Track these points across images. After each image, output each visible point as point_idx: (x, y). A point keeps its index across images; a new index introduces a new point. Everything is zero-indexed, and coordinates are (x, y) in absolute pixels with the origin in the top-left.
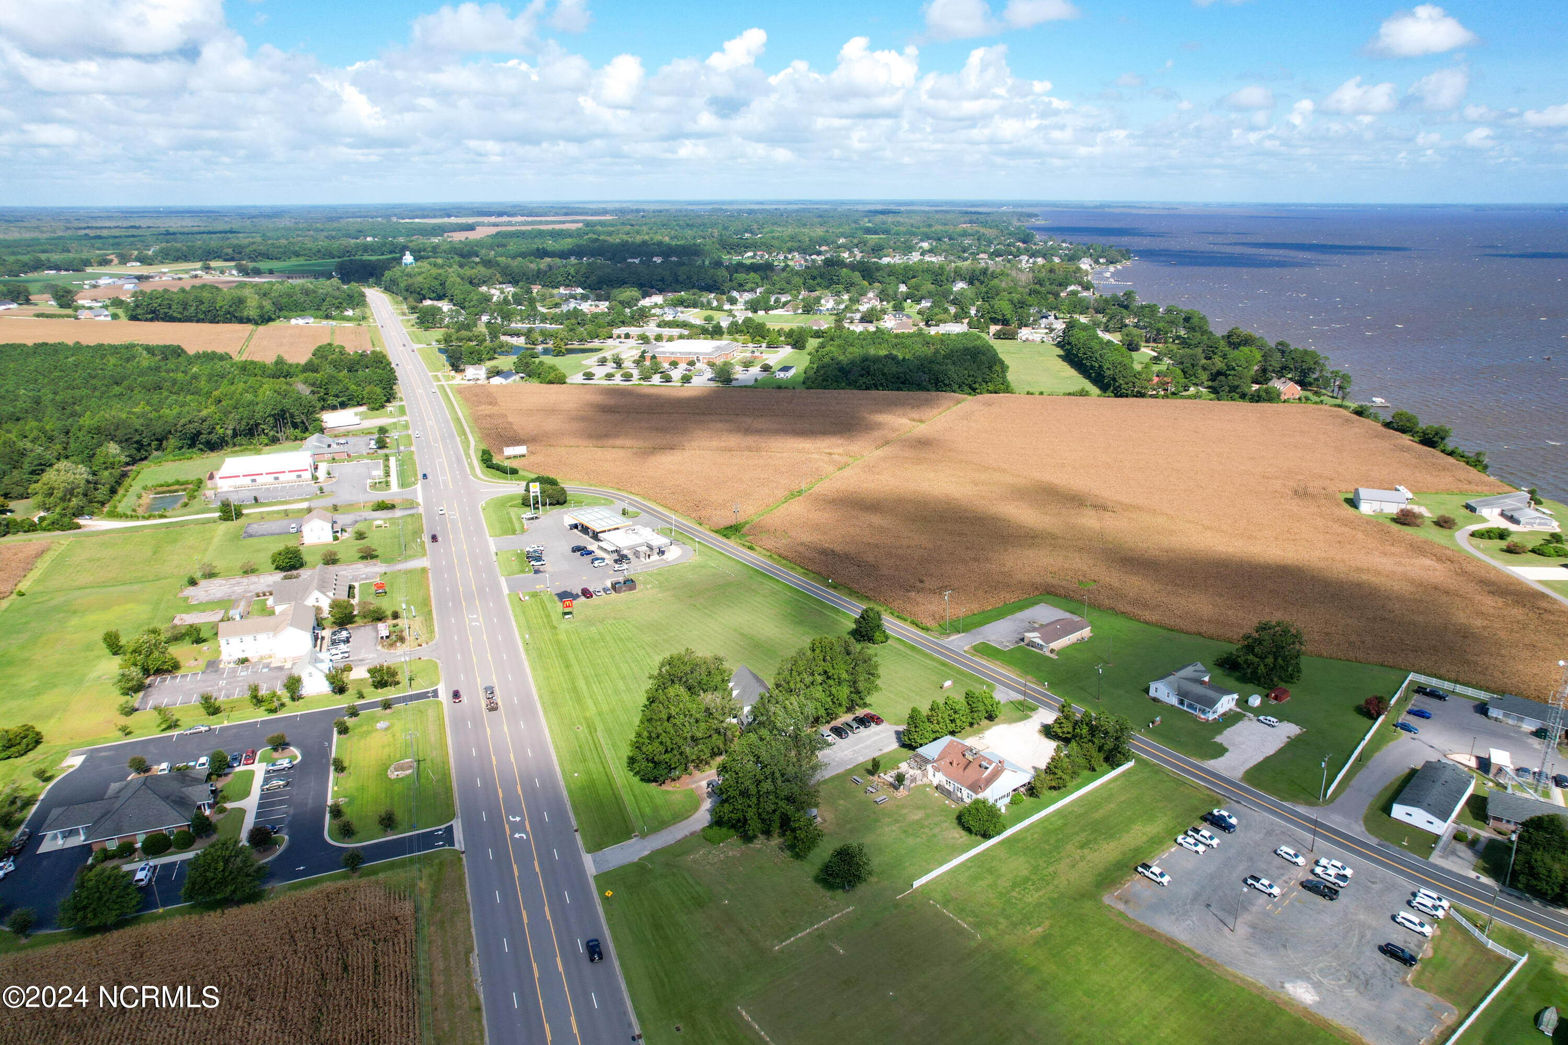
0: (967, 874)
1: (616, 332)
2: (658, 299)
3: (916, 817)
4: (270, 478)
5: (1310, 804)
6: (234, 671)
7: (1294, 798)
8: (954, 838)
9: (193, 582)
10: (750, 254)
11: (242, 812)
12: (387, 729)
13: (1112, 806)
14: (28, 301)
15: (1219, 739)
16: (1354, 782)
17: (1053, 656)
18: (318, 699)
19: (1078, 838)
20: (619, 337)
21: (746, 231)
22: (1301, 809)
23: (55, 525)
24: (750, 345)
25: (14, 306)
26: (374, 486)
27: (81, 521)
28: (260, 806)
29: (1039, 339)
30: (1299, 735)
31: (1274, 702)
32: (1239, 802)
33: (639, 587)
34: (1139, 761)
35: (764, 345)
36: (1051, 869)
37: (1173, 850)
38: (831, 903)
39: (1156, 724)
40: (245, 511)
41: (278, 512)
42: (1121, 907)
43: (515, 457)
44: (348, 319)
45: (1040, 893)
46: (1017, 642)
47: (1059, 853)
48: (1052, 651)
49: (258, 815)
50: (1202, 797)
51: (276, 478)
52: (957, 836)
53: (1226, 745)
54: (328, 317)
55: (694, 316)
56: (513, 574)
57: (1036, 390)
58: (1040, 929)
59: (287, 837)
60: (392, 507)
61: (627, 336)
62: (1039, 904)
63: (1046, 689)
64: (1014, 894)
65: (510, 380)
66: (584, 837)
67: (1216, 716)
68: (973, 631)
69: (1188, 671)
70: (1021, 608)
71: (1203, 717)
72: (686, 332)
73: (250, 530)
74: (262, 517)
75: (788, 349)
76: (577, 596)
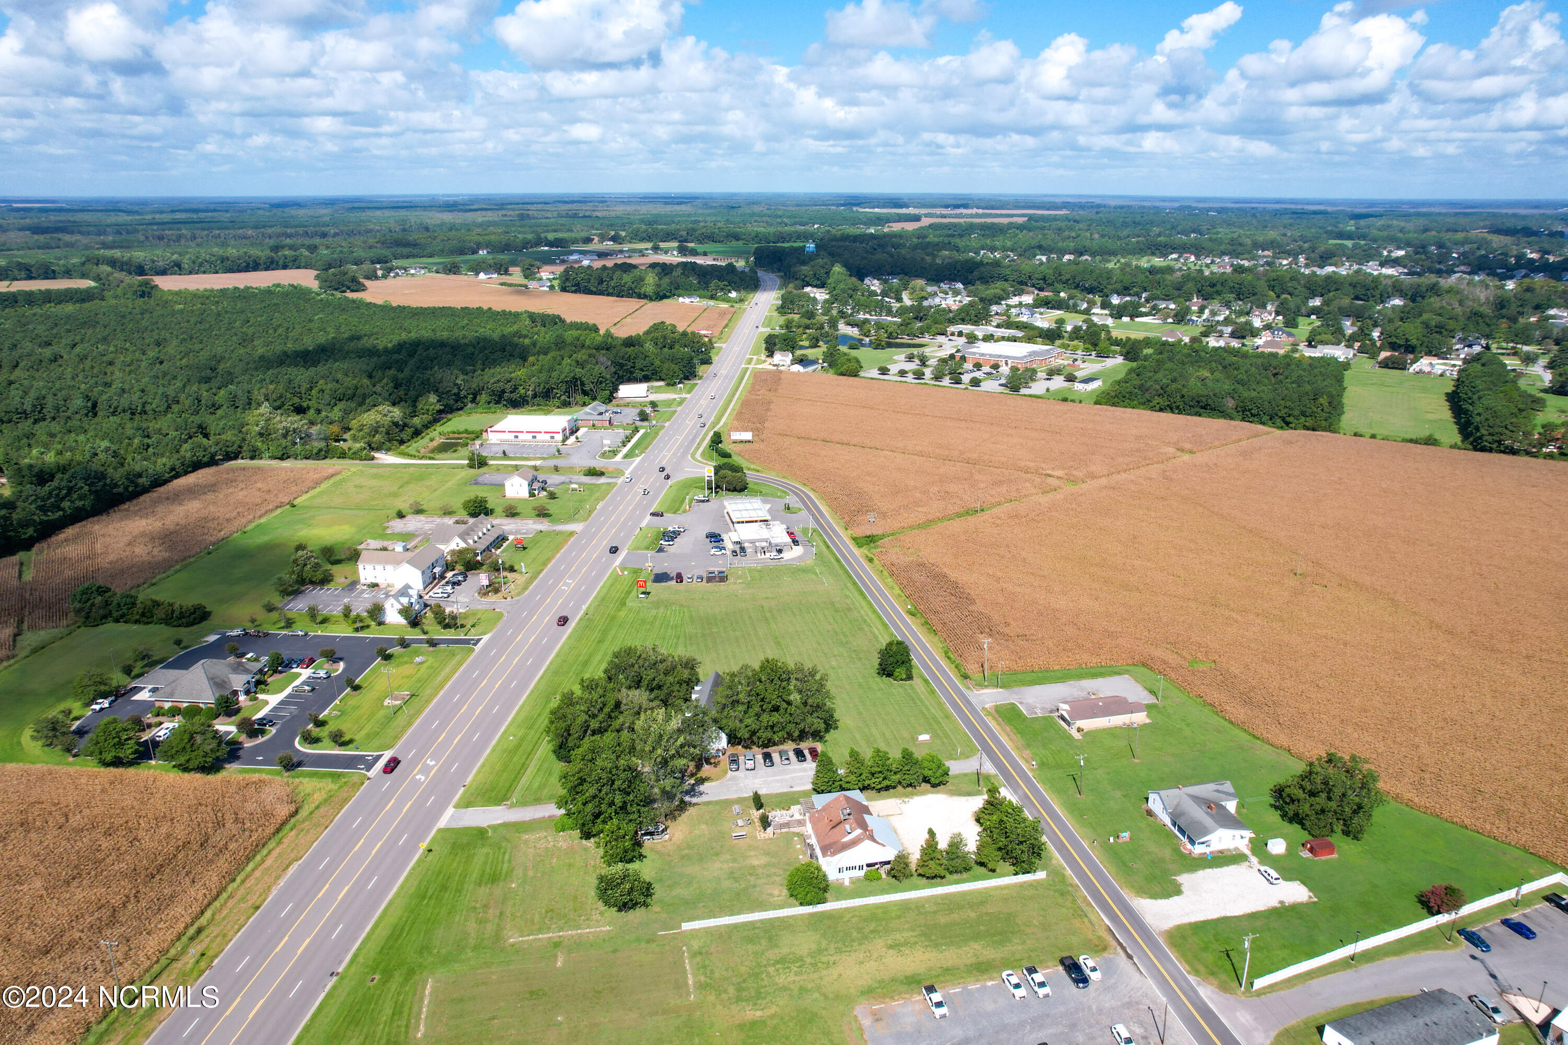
0: (746, 933)
1: (952, 329)
2: (1028, 299)
3: (756, 862)
4: (529, 436)
5: (1224, 988)
6: (363, 591)
7: (1211, 973)
8: (771, 895)
9: (401, 515)
10: (1174, 256)
11: (267, 703)
12: (421, 663)
13: (973, 915)
14: (506, 272)
15: (1184, 879)
16: (1314, 983)
17: (1077, 736)
18: (395, 627)
19: (898, 936)
20: (953, 334)
21: (1194, 232)
22: (1207, 993)
23: (356, 456)
24: (1079, 352)
25: (495, 276)
26: (603, 455)
27: (377, 455)
28: (282, 703)
29: (1440, 372)
30: (1301, 904)
31: (1306, 854)
32: (1130, 957)
33: (731, 580)
34: (1056, 874)
35: (1094, 353)
36: (832, 959)
37: (990, 983)
38: (596, 917)
39: (1120, 841)
40: (491, 462)
41: (511, 466)
42: (866, 1022)
43: (742, 442)
44: (728, 300)
45: (797, 978)
46: (1051, 712)
47: (860, 944)
48: (1079, 730)
49: (275, 709)
50: (1090, 936)
51: (534, 437)
52: (776, 892)
53: (1183, 888)
54: (712, 297)
55: (1044, 320)
56: (638, 549)
57: (1368, 431)
58: (759, 1013)
59: (274, 731)
60: (602, 474)
61: (960, 334)
62: (785, 988)
63: (1032, 770)
64: (771, 970)
65: (810, 369)
66: (465, 792)
67: (1208, 850)
68: (1016, 689)
69: (1206, 790)
70: (1095, 676)
71: (1189, 846)
72: (1019, 334)
73: (480, 479)
74: (498, 469)
75: (1119, 360)
76: (672, 579)
